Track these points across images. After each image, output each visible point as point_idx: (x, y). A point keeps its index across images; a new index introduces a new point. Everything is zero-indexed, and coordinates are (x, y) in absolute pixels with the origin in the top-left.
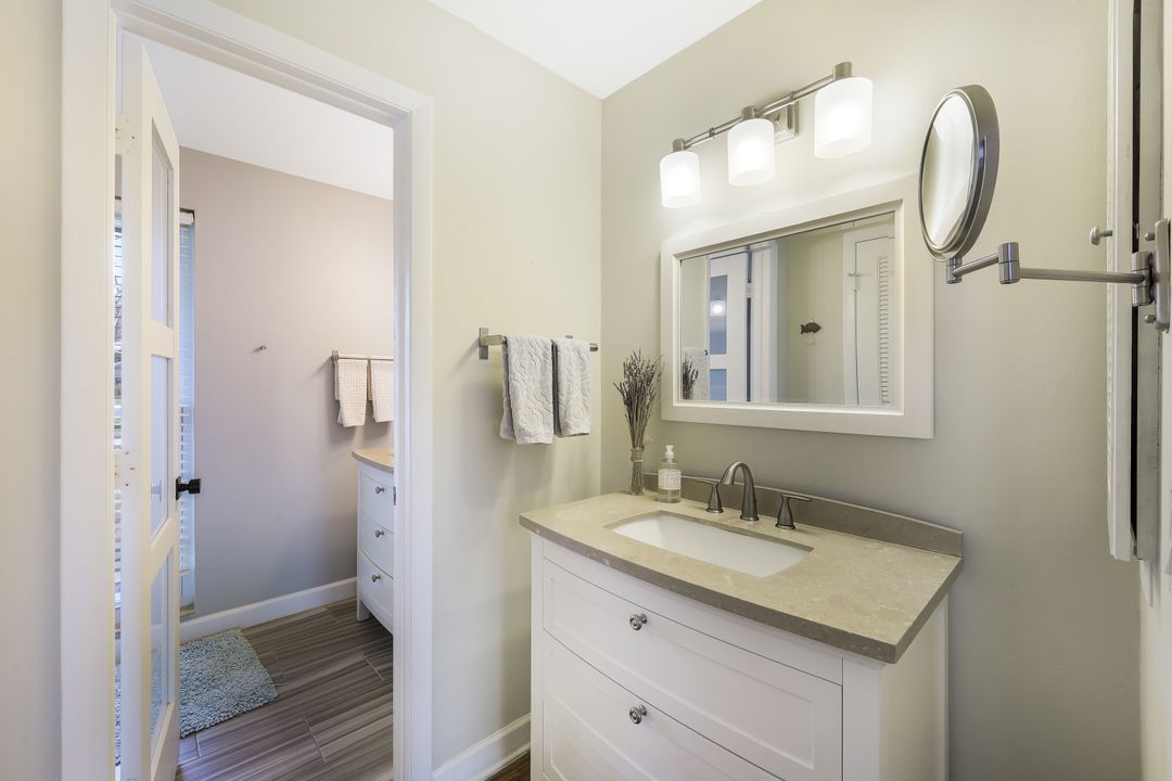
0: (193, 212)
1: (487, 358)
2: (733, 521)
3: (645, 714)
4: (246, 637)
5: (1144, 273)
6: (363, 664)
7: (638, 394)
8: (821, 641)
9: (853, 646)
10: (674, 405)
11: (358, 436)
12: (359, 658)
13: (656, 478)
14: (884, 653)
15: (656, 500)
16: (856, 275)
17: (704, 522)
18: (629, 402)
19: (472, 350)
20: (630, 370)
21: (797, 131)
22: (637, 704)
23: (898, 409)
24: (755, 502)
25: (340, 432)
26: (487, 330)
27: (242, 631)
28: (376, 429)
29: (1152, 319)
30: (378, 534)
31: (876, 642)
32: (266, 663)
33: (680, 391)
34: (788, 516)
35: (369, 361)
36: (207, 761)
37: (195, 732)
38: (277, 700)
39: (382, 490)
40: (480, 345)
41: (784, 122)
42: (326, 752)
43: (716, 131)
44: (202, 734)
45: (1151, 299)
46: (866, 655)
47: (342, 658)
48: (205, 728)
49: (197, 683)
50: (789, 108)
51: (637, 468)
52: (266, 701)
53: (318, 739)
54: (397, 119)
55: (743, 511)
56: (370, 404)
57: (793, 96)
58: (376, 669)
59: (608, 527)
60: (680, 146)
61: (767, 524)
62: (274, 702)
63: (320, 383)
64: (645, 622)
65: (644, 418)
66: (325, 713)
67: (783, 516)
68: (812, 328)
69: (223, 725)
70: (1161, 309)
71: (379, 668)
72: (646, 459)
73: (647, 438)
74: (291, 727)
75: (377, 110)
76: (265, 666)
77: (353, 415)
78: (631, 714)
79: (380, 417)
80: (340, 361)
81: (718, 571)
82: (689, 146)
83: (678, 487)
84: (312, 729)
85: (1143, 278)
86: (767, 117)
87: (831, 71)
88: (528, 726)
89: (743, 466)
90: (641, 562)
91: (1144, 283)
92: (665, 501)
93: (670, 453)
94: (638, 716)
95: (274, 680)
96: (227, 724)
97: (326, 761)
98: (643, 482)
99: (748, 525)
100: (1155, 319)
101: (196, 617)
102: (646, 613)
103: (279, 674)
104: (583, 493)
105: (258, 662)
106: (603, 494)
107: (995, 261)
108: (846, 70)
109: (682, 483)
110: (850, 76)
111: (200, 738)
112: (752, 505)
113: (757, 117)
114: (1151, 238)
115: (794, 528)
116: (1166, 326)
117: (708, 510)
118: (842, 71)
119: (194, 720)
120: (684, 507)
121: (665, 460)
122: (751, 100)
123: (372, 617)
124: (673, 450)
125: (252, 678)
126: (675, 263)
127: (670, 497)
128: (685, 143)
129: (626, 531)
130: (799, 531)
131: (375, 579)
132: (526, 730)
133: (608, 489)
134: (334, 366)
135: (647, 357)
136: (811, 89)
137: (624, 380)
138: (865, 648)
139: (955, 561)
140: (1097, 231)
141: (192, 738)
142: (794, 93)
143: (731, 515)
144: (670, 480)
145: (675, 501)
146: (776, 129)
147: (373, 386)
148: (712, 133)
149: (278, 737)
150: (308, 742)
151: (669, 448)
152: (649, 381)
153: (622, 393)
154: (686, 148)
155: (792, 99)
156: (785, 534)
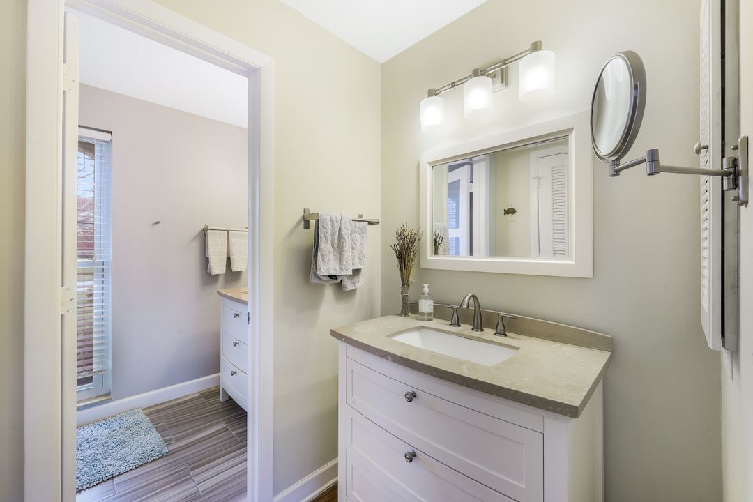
0: (111, 132)
1: (308, 228)
2: (467, 331)
3: (415, 456)
4: (145, 414)
5: (731, 170)
6: (225, 430)
7: (405, 251)
8: (530, 405)
9: (551, 408)
10: (429, 258)
11: (221, 280)
12: (222, 426)
13: (417, 306)
14: (571, 412)
15: (418, 319)
16: (538, 178)
17: (449, 333)
18: (400, 257)
19: (298, 223)
20: (401, 236)
21: (507, 85)
22: (410, 450)
23: (571, 259)
24: (481, 319)
25: (209, 278)
26: (309, 210)
27: (143, 410)
28: (233, 276)
29: (737, 198)
30: (235, 344)
31: (566, 405)
32: (159, 430)
33: (432, 250)
34: (502, 328)
35: (228, 231)
36: (121, 496)
37: (113, 477)
38: (168, 455)
39: (238, 315)
40: (304, 220)
41: (499, 79)
42: (201, 488)
43: (456, 84)
44: (117, 478)
45: (736, 186)
46: (559, 413)
47: (211, 426)
48: (120, 474)
49: (113, 445)
50: (502, 70)
51: (405, 299)
52: (160, 456)
53: (196, 479)
54: (251, 73)
55: (473, 325)
56: (229, 260)
57: (505, 62)
58: (233, 433)
59: (388, 336)
60: (432, 93)
61: (489, 333)
62: (166, 456)
63: (196, 246)
64: (415, 396)
65: (409, 267)
66: (200, 462)
67: (499, 328)
68: (510, 211)
69: (131, 472)
70: (742, 192)
71: (236, 432)
72: (411, 294)
73: (411, 279)
74: (177, 472)
75: (237, 66)
76: (159, 432)
77: (218, 268)
78: (406, 456)
79: (235, 268)
80: (209, 231)
81: (461, 362)
82: (438, 94)
83: (432, 311)
84: (192, 473)
85: (730, 173)
86: (488, 75)
87: (529, 46)
88: (335, 467)
89: (474, 296)
90: (412, 357)
91: (731, 176)
92: (423, 320)
93: (426, 289)
94: (411, 457)
95: (166, 441)
96: (134, 471)
97: (201, 494)
98: (409, 308)
99: (477, 334)
100: (738, 198)
101: (112, 401)
102: (415, 390)
103: (170, 437)
104: (370, 316)
105: (155, 430)
106: (382, 316)
107: (644, 161)
108: (539, 46)
109: (434, 308)
110: (541, 49)
111: (116, 480)
112: (479, 321)
113: (482, 75)
114: (736, 148)
115: (506, 335)
116: (746, 203)
117: (451, 325)
118: (536, 47)
119: (112, 469)
120: (436, 323)
121: (423, 294)
122: (478, 65)
123: (230, 398)
124: (428, 287)
125: (151, 440)
126: (429, 168)
127: (426, 317)
128: (436, 91)
129: (400, 338)
130: (510, 337)
131: (233, 373)
132: (335, 469)
133: (385, 312)
134: (205, 235)
135: (411, 228)
136: (515, 58)
137: (396, 242)
138: (559, 409)
139: (608, 355)
140: (699, 145)
141: (110, 481)
142: (506, 60)
143: (466, 328)
144: (426, 306)
145: (429, 320)
146: (494, 83)
147: (231, 249)
148: (453, 85)
149: (170, 478)
150: (189, 482)
151: (426, 286)
152: (413, 243)
153: (395, 250)
154: (436, 95)
155: (504, 64)
156: (500, 339)
